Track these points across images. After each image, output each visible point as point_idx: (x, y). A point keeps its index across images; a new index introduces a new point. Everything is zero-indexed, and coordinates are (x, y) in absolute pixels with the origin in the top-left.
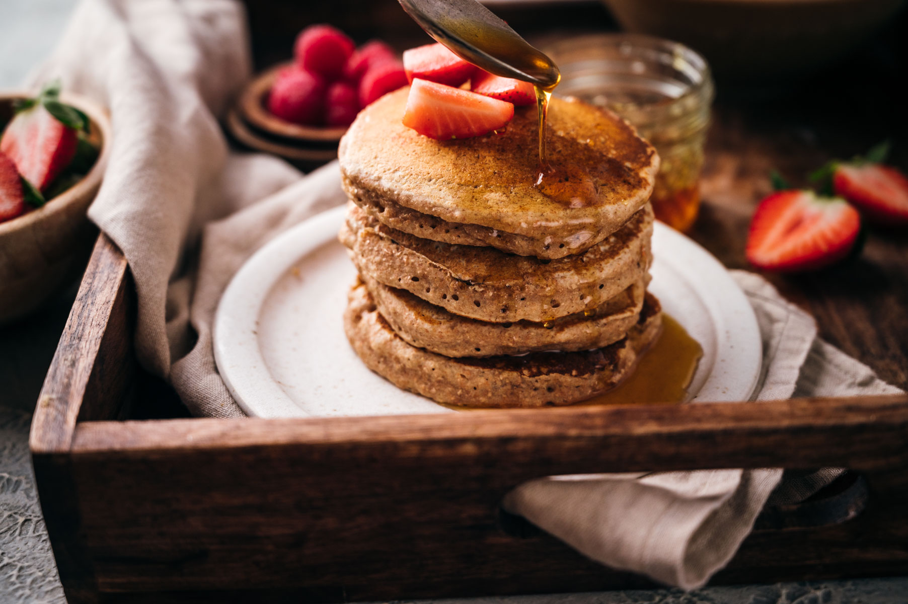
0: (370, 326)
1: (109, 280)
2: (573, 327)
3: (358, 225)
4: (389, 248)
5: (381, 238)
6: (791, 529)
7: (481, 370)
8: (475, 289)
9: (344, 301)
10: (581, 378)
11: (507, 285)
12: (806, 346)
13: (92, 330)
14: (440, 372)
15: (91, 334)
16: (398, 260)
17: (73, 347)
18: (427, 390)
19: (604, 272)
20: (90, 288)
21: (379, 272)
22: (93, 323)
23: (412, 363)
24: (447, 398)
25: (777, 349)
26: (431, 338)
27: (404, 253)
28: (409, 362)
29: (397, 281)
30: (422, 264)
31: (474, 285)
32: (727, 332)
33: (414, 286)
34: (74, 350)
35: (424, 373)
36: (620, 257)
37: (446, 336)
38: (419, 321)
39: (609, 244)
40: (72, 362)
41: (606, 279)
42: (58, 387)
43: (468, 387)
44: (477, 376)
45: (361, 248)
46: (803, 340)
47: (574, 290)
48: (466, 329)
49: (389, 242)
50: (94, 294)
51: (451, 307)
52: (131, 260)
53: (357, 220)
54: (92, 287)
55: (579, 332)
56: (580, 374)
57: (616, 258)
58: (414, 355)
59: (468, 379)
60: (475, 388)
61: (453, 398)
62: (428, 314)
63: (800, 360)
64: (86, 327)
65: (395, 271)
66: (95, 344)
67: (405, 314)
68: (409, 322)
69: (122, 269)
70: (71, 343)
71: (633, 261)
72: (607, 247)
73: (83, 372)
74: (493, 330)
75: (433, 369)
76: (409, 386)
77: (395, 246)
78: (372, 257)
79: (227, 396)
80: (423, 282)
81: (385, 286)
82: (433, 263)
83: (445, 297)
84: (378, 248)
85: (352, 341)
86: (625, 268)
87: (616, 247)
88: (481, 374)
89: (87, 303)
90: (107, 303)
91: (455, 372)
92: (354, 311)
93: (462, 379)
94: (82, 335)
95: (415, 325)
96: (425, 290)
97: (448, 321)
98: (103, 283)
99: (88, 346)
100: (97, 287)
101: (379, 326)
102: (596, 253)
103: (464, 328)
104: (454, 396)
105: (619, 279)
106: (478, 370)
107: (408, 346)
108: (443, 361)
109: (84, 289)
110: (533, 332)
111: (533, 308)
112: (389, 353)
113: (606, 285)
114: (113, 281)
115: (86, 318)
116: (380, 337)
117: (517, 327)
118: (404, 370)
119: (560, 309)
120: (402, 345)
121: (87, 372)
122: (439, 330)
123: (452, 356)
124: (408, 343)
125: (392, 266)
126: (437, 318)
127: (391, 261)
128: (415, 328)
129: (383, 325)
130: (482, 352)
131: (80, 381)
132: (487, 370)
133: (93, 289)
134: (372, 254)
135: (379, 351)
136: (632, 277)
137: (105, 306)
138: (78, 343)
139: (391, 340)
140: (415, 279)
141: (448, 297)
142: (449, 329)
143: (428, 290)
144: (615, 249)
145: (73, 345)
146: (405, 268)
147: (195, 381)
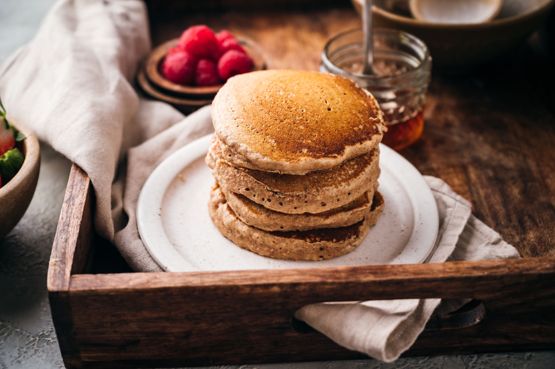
0: (223, 212)
1: (81, 190)
2: (334, 215)
3: (216, 157)
4: (233, 171)
5: (229, 166)
6: (445, 328)
7: (284, 239)
8: (280, 196)
9: (209, 197)
10: (338, 243)
11: (297, 194)
12: (464, 222)
13: (74, 221)
14: (262, 239)
15: (74, 223)
16: (238, 178)
17: (65, 230)
18: (254, 249)
19: (350, 186)
20: (71, 194)
21: (228, 184)
22: (75, 216)
23: (246, 233)
24: (265, 253)
25: (448, 223)
26: (256, 221)
27: (241, 175)
28: (245, 233)
29: (237, 190)
30: (251, 182)
31: (279, 194)
32: (420, 215)
33: (247, 193)
34: (66, 232)
35: (253, 240)
36: (359, 177)
37: (264, 221)
38: (250, 212)
39: (354, 170)
40: (65, 240)
41: (351, 190)
42: (59, 255)
43: (276, 247)
44: (281, 242)
45: (218, 170)
46: (463, 218)
47: (334, 197)
48: (275, 217)
49: (233, 168)
50: (73, 199)
51: (267, 206)
52: (92, 178)
53: (216, 154)
54: (72, 194)
55: (337, 219)
56: (338, 241)
57: (358, 178)
58: (247, 229)
59: (276, 244)
60: (280, 248)
61: (268, 254)
62: (254, 208)
63: (460, 231)
64: (71, 219)
65: (236, 184)
66: (77, 229)
67: (242, 208)
68: (245, 213)
69: (87, 183)
70: (63, 228)
71: (367, 179)
72: (353, 171)
73: (72, 246)
74: (290, 218)
75: (258, 238)
76: (245, 246)
77: (236, 170)
78: (224, 176)
79: (146, 253)
80: (252, 191)
81: (231, 192)
82: (257, 181)
83: (263, 200)
84: (227, 171)
85: (213, 219)
86: (362, 183)
87: (358, 171)
88: (284, 241)
89: (70, 204)
90: (81, 204)
91: (270, 240)
92: (214, 203)
93: (273, 243)
94: (69, 224)
95: (248, 215)
96: (253, 196)
97: (266, 212)
98: (78, 192)
99: (73, 230)
100: (75, 194)
101: (228, 212)
102: (347, 175)
103: (274, 216)
104: (269, 252)
105: (359, 189)
106: (282, 238)
107: (244, 224)
108: (263, 233)
109: (68, 195)
110: (312, 218)
111: (311, 207)
112: (233, 228)
113: (352, 193)
114: (83, 191)
115: (71, 213)
116: (228, 219)
117: (303, 216)
118: (242, 237)
119: (326, 207)
120: (240, 224)
121: (74, 245)
122: (261, 218)
123: (268, 231)
124: (244, 223)
125: (235, 182)
126: (260, 211)
127: (234, 179)
128: (248, 216)
129: (230, 212)
130: (284, 229)
131: (70, 251)
132: (287, 239)
133: (73, 195)
134: (224, 174)
135: (228, 226)
136: (367, 187)
137: (80, 205)
138: (68, 228)
139: (235, 221)
140: (247, 189)
141: (265, 200)
142: (266, 217)
143: (254, 196)
144: (357, 172)
145: (65, 229)
146: (242, 183)
147: (128, 244)
